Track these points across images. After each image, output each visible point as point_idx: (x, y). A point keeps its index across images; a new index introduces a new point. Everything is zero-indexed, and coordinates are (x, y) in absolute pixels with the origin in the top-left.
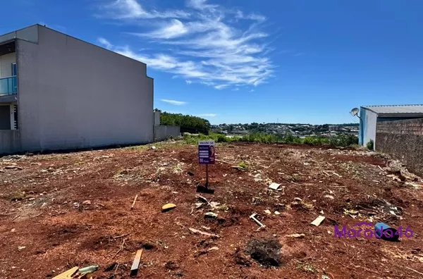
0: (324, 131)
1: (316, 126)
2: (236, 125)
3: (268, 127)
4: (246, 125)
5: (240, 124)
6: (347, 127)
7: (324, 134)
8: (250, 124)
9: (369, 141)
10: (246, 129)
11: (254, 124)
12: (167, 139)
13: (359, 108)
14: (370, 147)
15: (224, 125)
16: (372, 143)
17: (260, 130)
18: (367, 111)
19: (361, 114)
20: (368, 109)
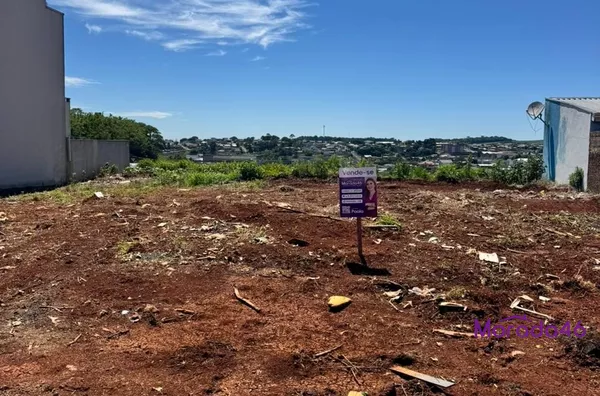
0: (427, 154)
1: (409, 143)
2: (224, 141)
3: (302, 145)
4: (250, 140)
5: (234, 139)
6: (475, 145)
7: (428, 162)
8: (258, 137)
9: (573, 171)
10: (251, 151)
11: (268, 138)
12: (102, 175)
13: (544, 103)
14: (577, 184)
15: (194, 140)
16: (579, 174)
17: (283, 153)
18: (562, 108)
19: (548, 115)
20: (568, 105)
